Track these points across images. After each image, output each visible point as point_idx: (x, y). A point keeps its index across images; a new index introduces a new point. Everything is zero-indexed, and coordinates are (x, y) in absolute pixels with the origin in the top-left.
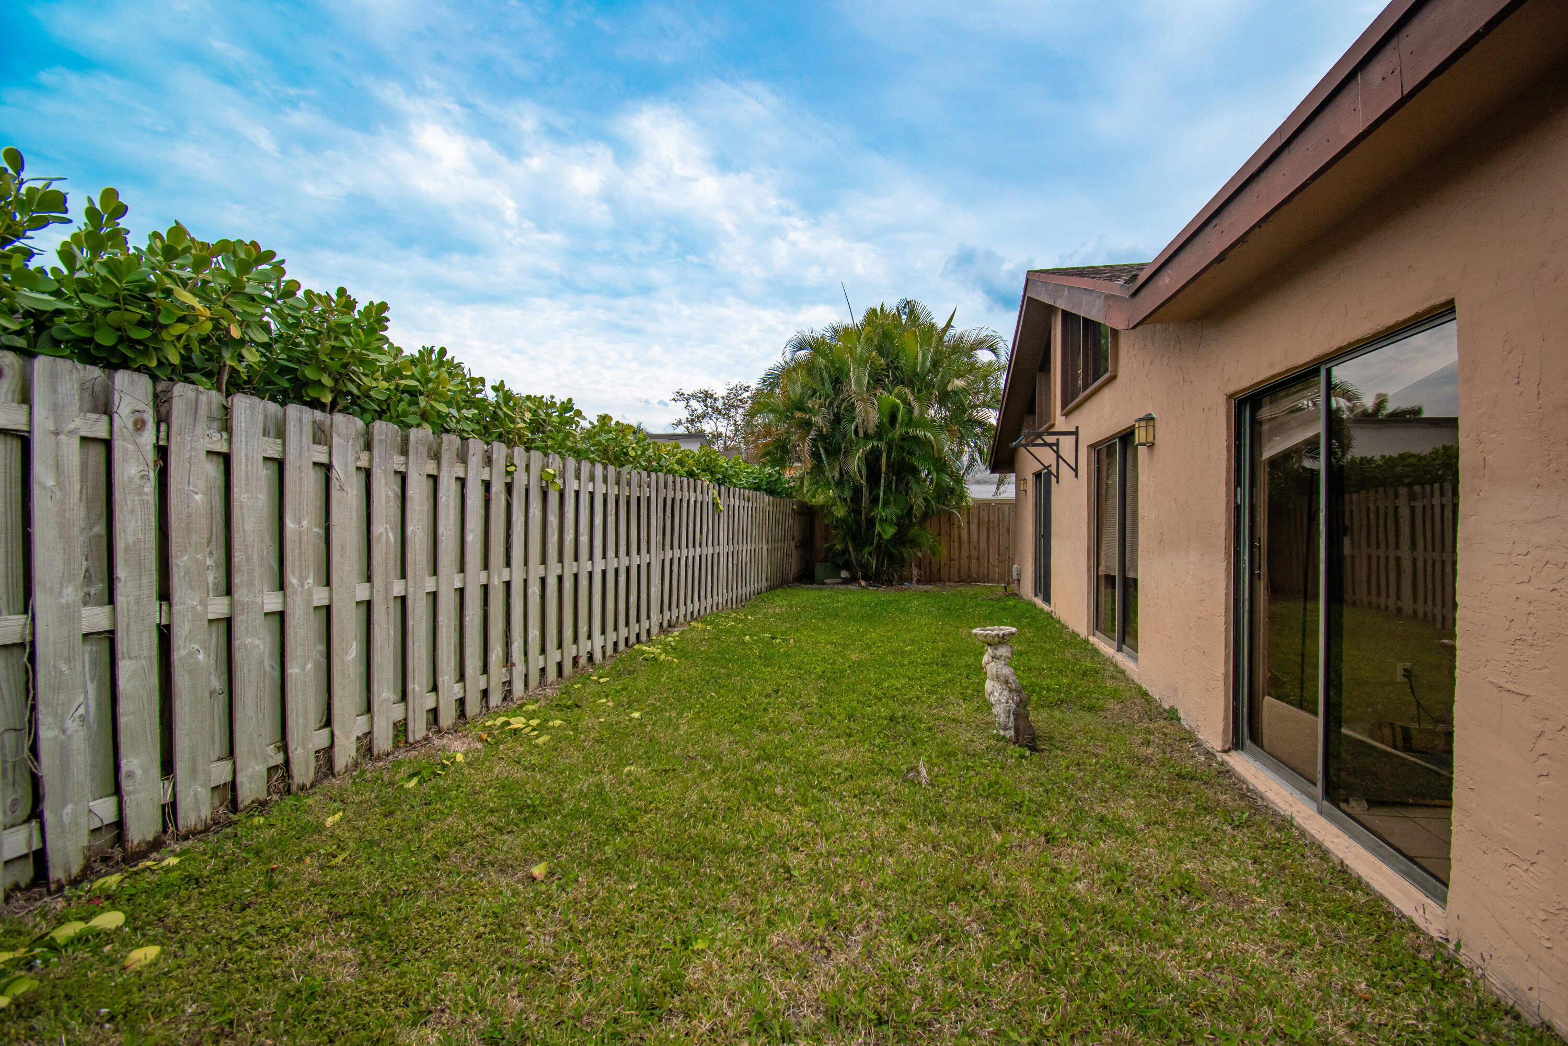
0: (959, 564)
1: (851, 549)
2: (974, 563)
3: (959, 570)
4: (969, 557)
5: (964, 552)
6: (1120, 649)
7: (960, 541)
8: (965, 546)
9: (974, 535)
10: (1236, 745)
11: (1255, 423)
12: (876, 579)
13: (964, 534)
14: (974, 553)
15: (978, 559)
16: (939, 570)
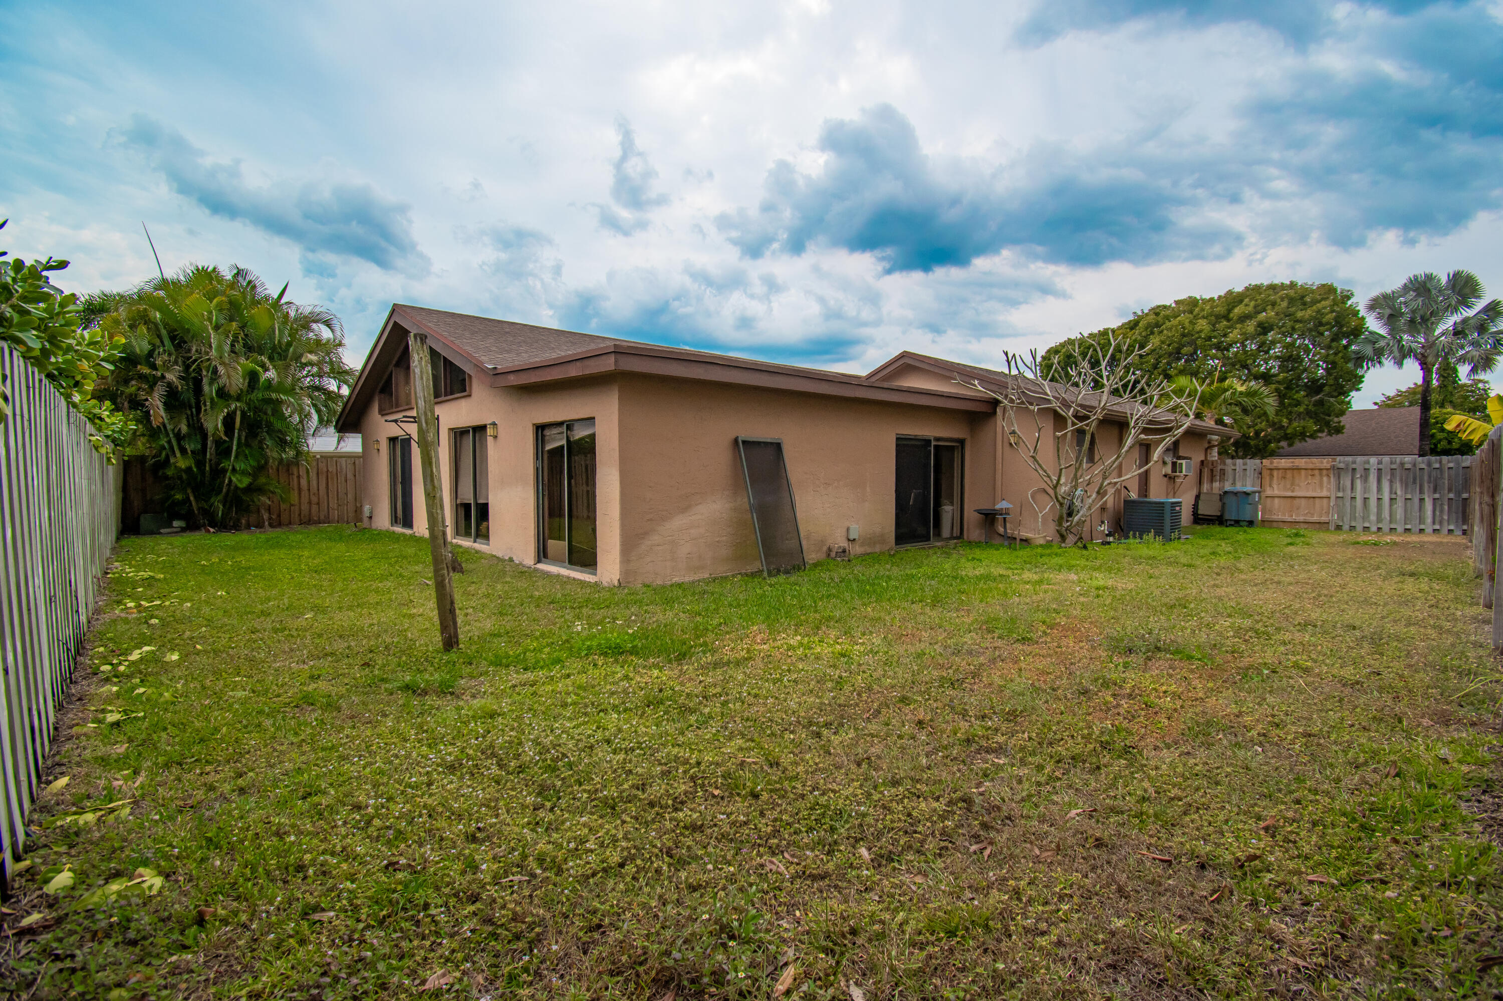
0: (300, 510)
1: (192, 498)
2: (314, 508)
3: (300, 515)
4: (310, 503)
5: (305, 500)
6: (475, 542)
7: (300, 490)
8: (305, 493)
9: (314, 483)
10: (539, 561)
11: (543, 436)
12: (224, 526)
13: (304, 482)
14: (314, 499)
15: (318, 504)
16: (279, 516)
